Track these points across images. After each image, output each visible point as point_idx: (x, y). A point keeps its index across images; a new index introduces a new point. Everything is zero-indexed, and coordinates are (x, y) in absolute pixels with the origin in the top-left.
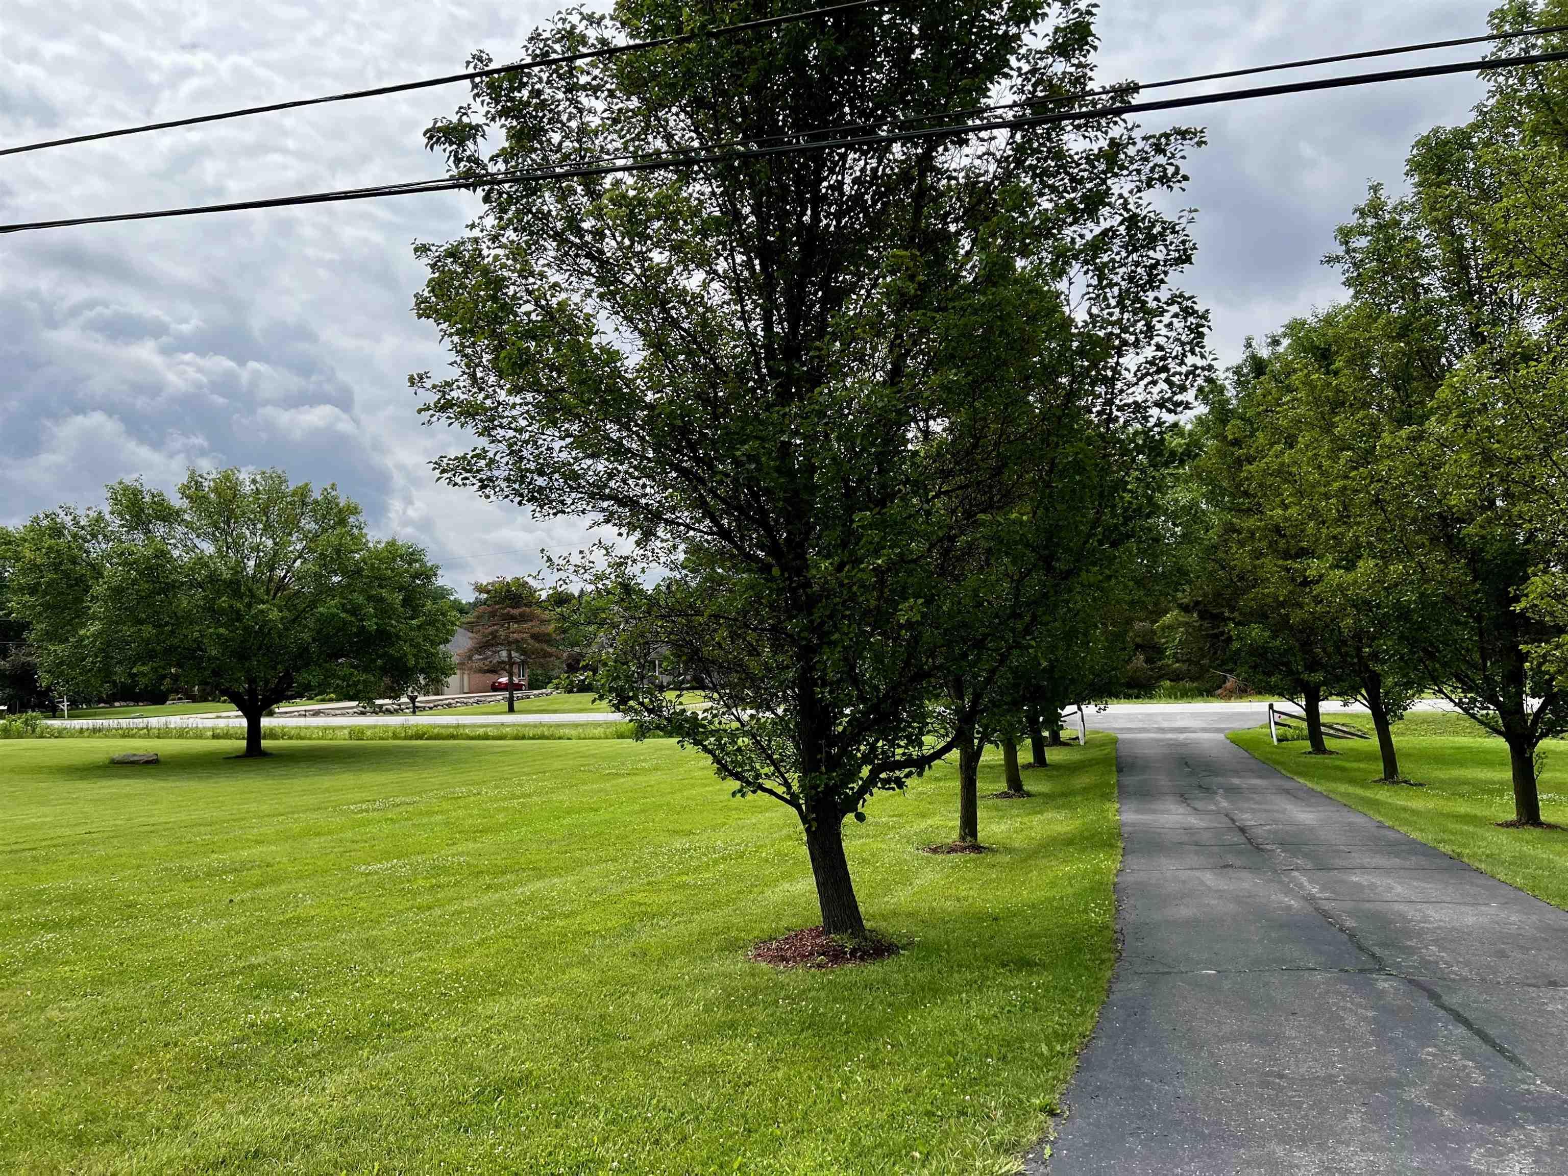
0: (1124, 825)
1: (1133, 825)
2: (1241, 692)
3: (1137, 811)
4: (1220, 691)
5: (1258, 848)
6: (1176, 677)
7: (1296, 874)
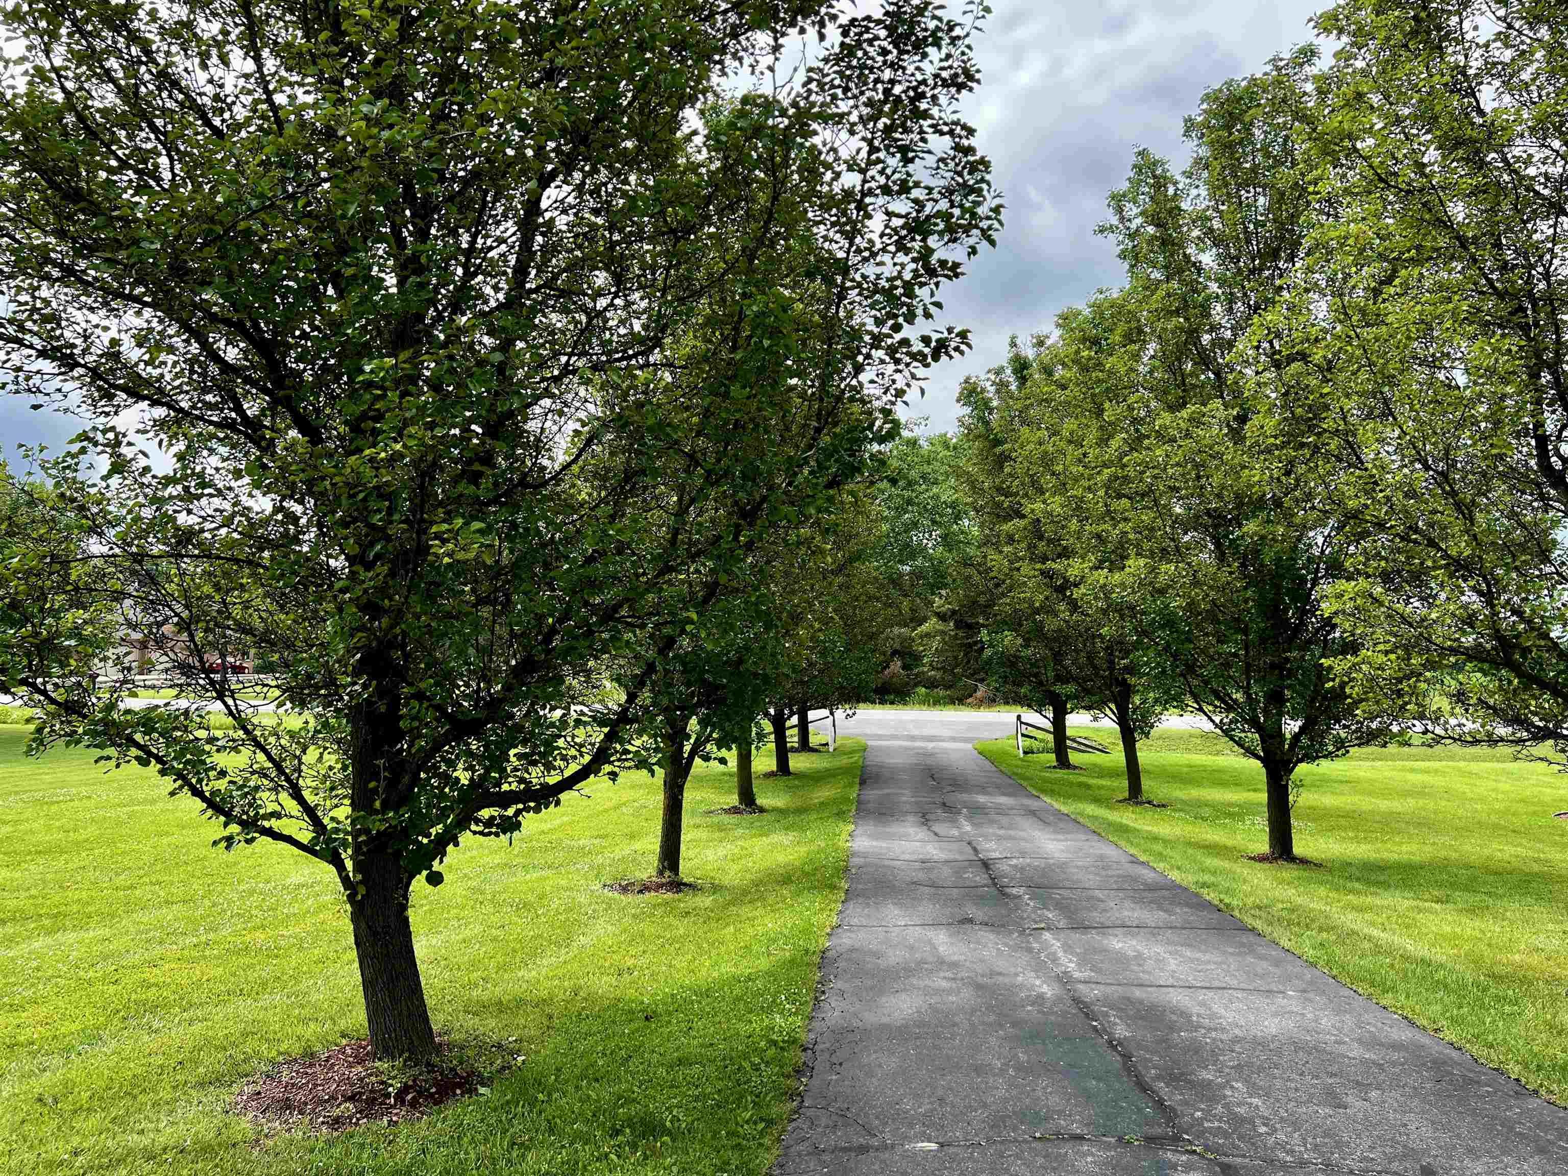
0: (854, 854)
1: (865, 855)
2: (991, 701)
3: (872, 837)
4: (970, 700)
5: (1002, 892)
6: (931, 684)
7: (1047, 935)
